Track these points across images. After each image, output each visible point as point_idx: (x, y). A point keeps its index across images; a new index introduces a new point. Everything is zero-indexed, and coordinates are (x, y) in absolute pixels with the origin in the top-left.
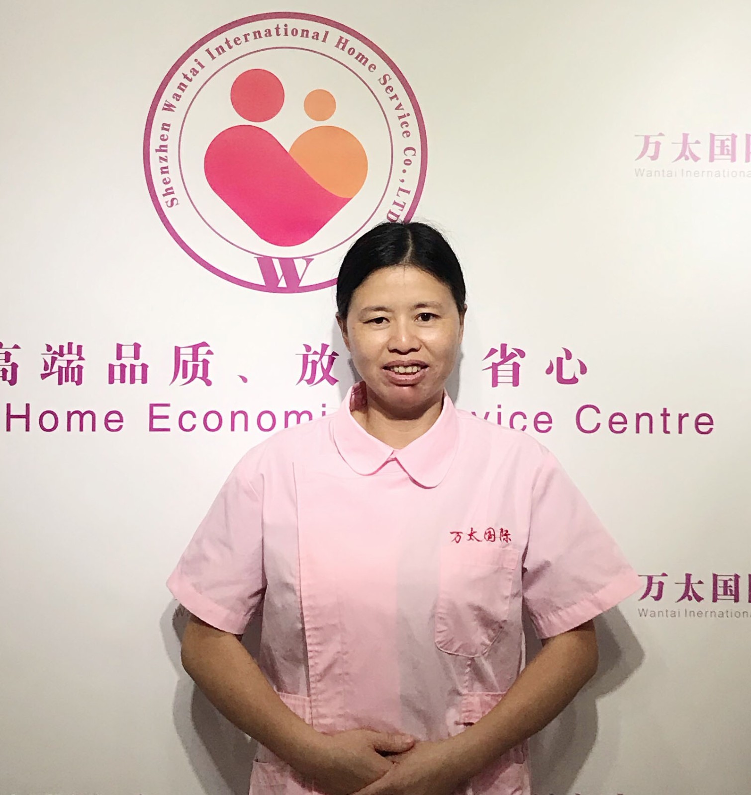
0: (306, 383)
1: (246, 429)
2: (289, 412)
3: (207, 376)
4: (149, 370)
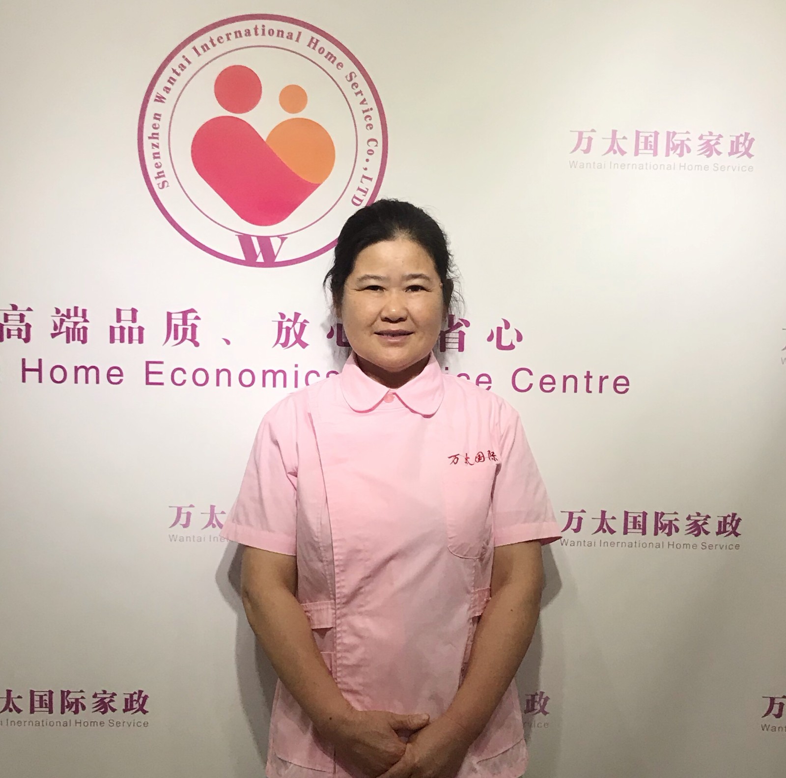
0: (280, 345)
1: (229, 385)
2: (266, 371)
3: (195, 338)
4: (145, 332)
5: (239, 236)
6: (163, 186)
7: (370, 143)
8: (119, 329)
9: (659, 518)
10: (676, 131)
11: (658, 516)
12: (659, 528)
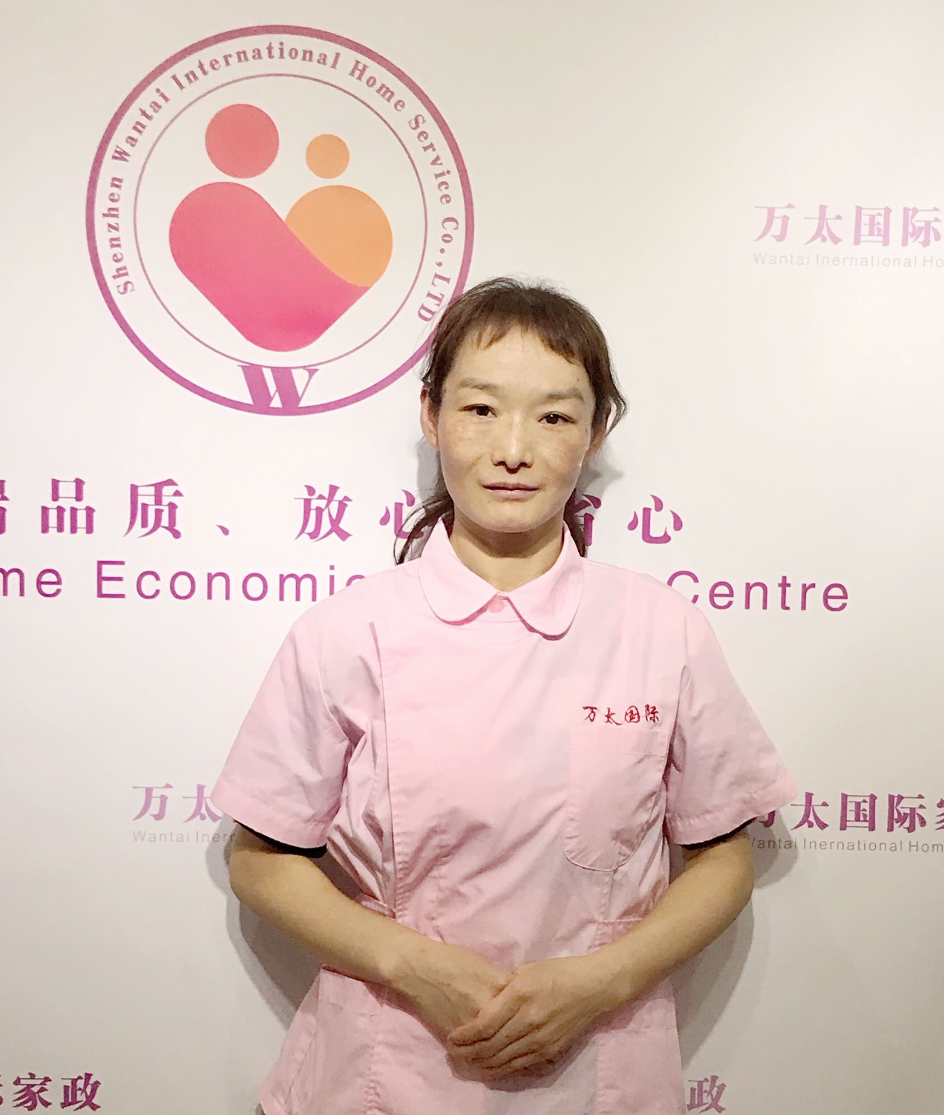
0: (308, 537)
1: (228, 597)
2: (285, 576)
3: (175, 525)
4: (95, 515)
5: (242, 367)
6: (125, 289)
7: (447, 224)
8: (56, 511)
9: (895, 804)
10: (919, 207)
11: (894, 801)
12: (896, 820)
